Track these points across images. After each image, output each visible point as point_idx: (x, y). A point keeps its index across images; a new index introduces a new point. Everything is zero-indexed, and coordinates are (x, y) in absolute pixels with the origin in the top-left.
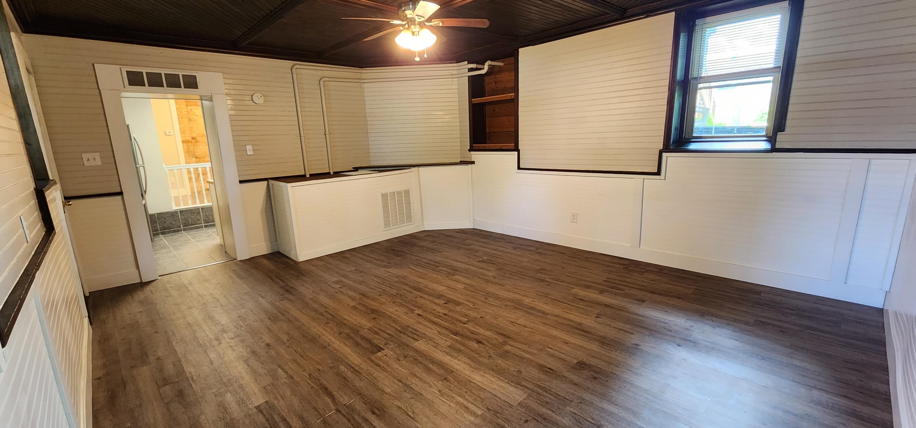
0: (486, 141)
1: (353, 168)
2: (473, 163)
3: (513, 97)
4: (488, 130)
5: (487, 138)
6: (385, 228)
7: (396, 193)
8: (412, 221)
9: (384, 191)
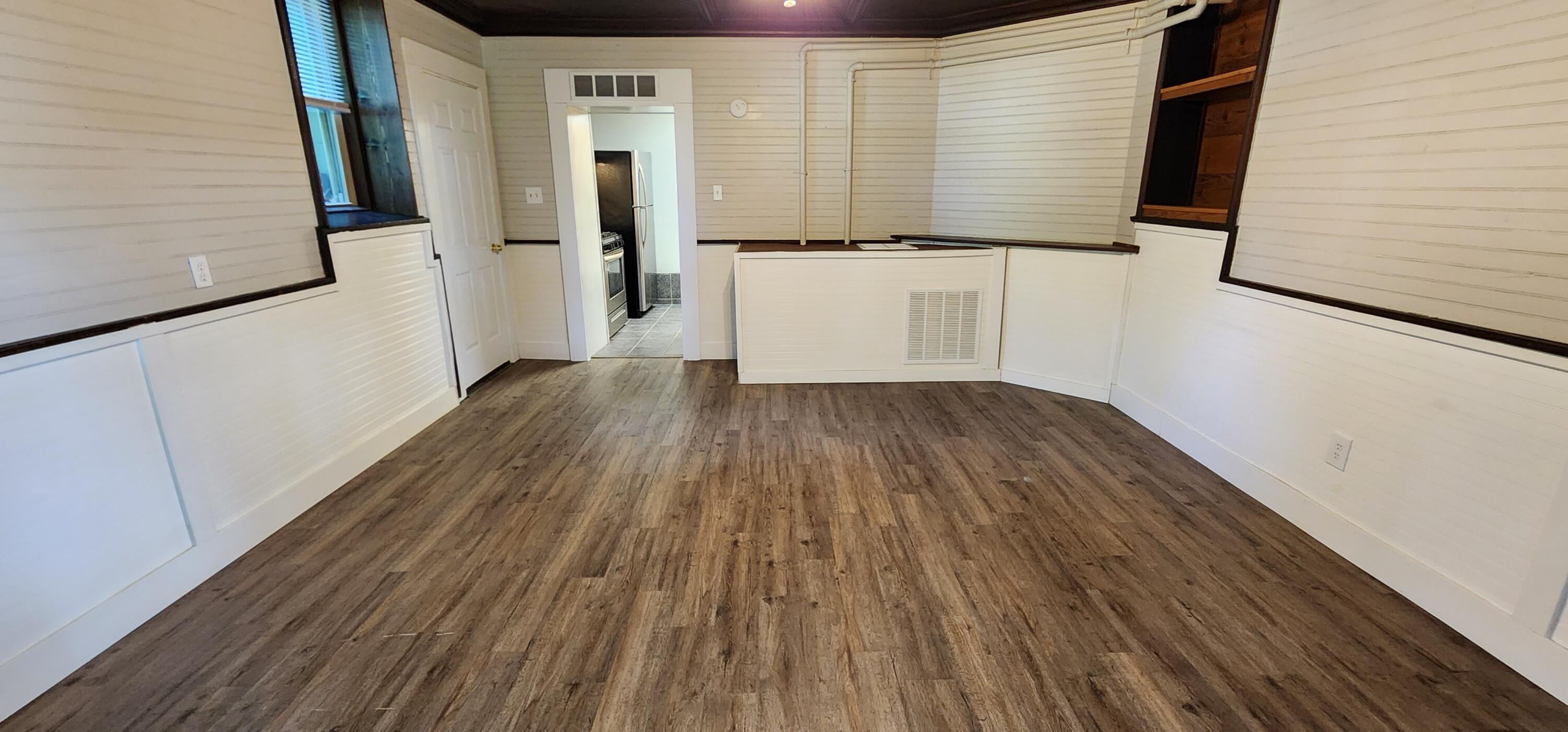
0: (1192, 196)
1: (892, 236)
2: (1135, 249)
3: (1251, 78)
4: (1200, 170)
5: (1196, 191)
6: (909, 358)
7: (944, 295)
8: (972, 358)
9: (917, 289)
